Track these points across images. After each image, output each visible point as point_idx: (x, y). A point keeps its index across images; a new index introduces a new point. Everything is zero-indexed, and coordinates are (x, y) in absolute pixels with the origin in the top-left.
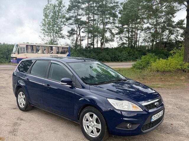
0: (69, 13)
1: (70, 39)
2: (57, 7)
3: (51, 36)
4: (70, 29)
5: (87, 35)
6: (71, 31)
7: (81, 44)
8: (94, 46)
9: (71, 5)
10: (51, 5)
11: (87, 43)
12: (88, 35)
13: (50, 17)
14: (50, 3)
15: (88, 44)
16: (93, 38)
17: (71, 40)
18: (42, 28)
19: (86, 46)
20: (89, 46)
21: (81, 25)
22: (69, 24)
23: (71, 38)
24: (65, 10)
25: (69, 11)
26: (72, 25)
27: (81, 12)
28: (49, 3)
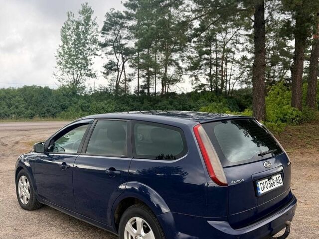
0: (105, 35)
1: (106, 78)
2: (83, 25)
3: (73, 74)
4: (107, 62)
5: (137, 71)
6: (108, 65)
7: (126, 88)
8: (148, 90)
9: (108, 22)
10: (73, 22)
11: (137, 85)
12: (139, 72)
13: (71, 43)
14: (72, 19)
15: (138, 87)
16: (147, 76)
17: (109, 80)
18: (58, 61)
19: (136, 91)
20: (140, 89)
21: (127, 54)
22: (106, 53)
23: (110, 77)
24: (95, 30)
25: (105, 31)
26: (111, 55)
27: (125, 33)
28: (69, 20)
